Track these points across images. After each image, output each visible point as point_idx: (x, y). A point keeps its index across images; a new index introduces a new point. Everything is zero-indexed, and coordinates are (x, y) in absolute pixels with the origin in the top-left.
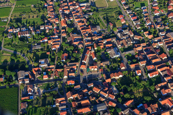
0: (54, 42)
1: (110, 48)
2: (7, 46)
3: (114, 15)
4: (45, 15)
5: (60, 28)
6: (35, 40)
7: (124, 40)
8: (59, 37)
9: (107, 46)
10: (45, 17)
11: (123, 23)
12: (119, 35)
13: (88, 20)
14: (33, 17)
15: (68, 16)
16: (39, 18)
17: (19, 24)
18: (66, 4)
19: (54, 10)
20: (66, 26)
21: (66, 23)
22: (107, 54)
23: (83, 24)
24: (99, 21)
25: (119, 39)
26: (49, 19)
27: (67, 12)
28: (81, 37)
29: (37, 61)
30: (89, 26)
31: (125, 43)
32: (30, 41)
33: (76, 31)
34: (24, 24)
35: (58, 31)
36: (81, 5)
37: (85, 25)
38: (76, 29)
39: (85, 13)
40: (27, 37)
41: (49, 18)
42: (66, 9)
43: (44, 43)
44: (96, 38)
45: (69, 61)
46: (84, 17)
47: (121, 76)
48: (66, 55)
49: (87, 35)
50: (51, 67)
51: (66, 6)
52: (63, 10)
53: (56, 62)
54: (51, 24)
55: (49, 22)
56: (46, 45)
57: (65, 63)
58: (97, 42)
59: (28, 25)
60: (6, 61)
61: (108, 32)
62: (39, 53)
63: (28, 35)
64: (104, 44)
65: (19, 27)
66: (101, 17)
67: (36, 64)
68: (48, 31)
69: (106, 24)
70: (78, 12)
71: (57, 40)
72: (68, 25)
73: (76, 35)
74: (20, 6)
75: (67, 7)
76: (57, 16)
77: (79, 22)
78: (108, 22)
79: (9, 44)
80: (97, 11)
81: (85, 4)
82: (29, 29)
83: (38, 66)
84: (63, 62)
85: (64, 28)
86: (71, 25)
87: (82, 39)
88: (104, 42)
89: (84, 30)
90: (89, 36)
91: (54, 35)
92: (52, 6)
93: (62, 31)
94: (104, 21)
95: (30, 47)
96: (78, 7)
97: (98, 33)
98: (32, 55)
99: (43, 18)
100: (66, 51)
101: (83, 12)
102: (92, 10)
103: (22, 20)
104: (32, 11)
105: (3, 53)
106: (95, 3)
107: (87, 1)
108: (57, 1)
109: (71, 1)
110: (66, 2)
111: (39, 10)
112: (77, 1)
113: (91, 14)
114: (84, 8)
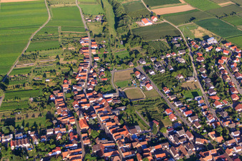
0: (72, 154)
1: (162, 160)
3: (157, 109)
4: (52, 112)
5: (79, 131)
6: (40, 153)
7: (181, 146)
8: (79, 146)
9: (157, 156)
10: (53, 116)
11: (173, 120)
12: (171, 138)
13: (120, 117)
14: (33, 116)
15: (89, 112)
16: (43, 117)
17: (12, 128)
18: (83, 95)
19: (66, 105)
20: (87, 127)
21: (88, 124)
23: (114, 124)
24: (136, 119)
25: (171, 145)
26: (59, 119)
27: (86, 107)
28: (114, 144)
30: (125, 127)
31: (184, 151)
32: (31, 155)
33: (104, 135)
34: (20, 128)
35: (76, 136)
36: (106, 96)
37: (117, 125)
38: (103, 132)
39: (114, 108)
40: (25, 148)
41: (60, 116)
42: (84, 103)
43: (55, 156)
44: (139, 145)
46: (114, 114)
49: (123, 140)
51: (83, 98)
52: (80, 104)
54: (64, 126)
55: (59, 123)
56: (59, 160)
58: (142, 152)
59: (26, 129)
61: (153, 134)
63: (27, 145)
64: (153, 154)
65: (11, 132)
66: (139, 113)
68: (60, 137)
69: (148, 124)
70: (103, 106)
71: (76, 151)
72: (91, 126)
73: (106, 141)
74: (12, 100)
75: (85, 100)
76: (71, 114)
77: (107, 121)
78: (151, 120)
80: (131, 104)
81: (112, 95)
82: (29, 136)
85: (84, 131)
86: (95, 126)
87: (115, 148)
88: (152, 151)
89: (118, 133)
90: (126, 143)
91: (70, 142)
92: (62, 99)
93: (83, 135)
94: (144, 119)
96: (101, 98)
97: (139, 138)
99: (50, 117)
101: (110, 106)
102: (124, 103)
103: (16, 121)
104: (30, 108)
106: (124, 93)
107: (113, 91)
108: (69, 91)
109: (88, 92)
110: (82, 92)
111: (42, 105)
112: (99, 91)
113: (123, 109)
114: (110, 101)
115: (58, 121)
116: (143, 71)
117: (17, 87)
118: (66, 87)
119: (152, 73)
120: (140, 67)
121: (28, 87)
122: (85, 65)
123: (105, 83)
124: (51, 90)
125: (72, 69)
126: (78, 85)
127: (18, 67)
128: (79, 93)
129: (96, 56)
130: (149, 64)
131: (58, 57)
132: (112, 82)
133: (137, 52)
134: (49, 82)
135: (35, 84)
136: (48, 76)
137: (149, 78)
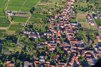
0: (52, 45)
1: (89, 57)
2: (20, 42)
3: (93, 35)
4: (48, 26)
5: (57, 36)
6: (39, 42)
7: (99, 54)
8: (55, 43)
9: (87, 55)
10: (48, 28)
11: (99, 41)
12: (96, 49)
13: (75, 35)
14: (40, 26)
15: (63, 30)
16: (44, 28)
17: (31, 29)
18: (62, 22)
19: (54, 24)
20: (61, 36)
21: (61, 34)
22: (87, 61)
23: (72, 37)
24: (82, 37)
25: (95, 52)
26: (50, 29)
27: (62, 27)
28: (70, 46)
29: (38, 56)
30: (76, 39)
31: (100, 56)
32: (36, 41)
33: (67, 41)
34: (34, 30)
35: (55, 38)
36: (72, 24)
37: (73, 38)
38: (67, 39)
40: (34, 38)
41: (51, 28)
43: (45, 44)
44: (80, 48)
45: (60, 61)
46: (73, 33)
48: (58, 56)
49: (74, 45)
50: (47, 62)
51: (62, 23)
52: (60, 25)
53: (51, 60)
54: (51, 33)
56: (46, 46)
57: (57, 62)
58: (81, 51)
59: (36, 31)
60: (18, 52)
61: (88, 45)
62: (41, 51)
64: (85, 54)
65: (30, 31)
66: (84, 35)
67: (37, 59)
68: (48, 37)
69: (87, 40)
70: (69, 28)
71: (53, 44)
72: (62, 36)
73: (67, 43)
74: (34, 18)
75: (62, 24)
76: (55, 29)
77: (69, 35)
78: (89, 39)
79: (22, 41)
80: (82, 30)
81: (75, 24)
82: (37, 34)
83: (38, 60)
84: (55, 61)
85: (59, 37)
86: (64, 36)
87: (70, 47)
88: (86, 52)
89: (73, 41)
90: (75, 46)
91: (52, 40)
92: (53, 22)
93: (58, 39)
94: (86, 38)
95: (35, 45)
96: (70, 25)
97: (81, 45)
98: (35, 51)
99: (47, 28)
101: (73, 29)
102: (79, 29)
103: (33, 27)
104: (40, 22)
105: (17, 46)
106: (81, 24)
107: (76, 23)
108: (57, 19)
109: (65, 21)
110: (62, 20)
111: (45, 23)
112: (69, 21)
113: (78, 31)
114: (73, 27)
115: (49, 30)
116: (92, 16)
117: (37, 13)
118: (56, 17)
119: (96, 18)
120: (91, 14)
121: (41, 14)
122: (67, 8)
123: (73, 18)
124: (50, 17)
125: (60, 10)
126: (61, 17)
127: (39, 4)
129: (73, 5)
130: (95, 13)
131: (56, 3)
132: (76, 18)
133: (92, 7)
134: (50, 13)
135: (44, 13)
136: (50, 10)
137: (94, 20)
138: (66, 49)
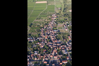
0: (42, 44)
1: (63, 49)
3: (67, 36)
4: (40, 33)
5: (45, 39)
6: (34, 43)
8: (44, 43)
11: (70, 39)
12: (68, 44)
13: (56, 37)
14: (36, 34)
15: (49, 35)
16: (38, 34)
17: (30, 36)
19: (44, 32)
21: (47, 37)
22: (62, 52)
23: (54, 38)
24: (60, 38)
25: (67, 46)
27: (48, 33)
29: (34, 51)
30: (56, 40)
31: (70, 48)
32: (32, 43)
33: (51, 41)
36: (54, 31)
39: (55, 34)
42: (48, 32)
43: (38, 44)
45: (46, 53)
47: (66, 62)
48: (45, 50)
49: (55, 43)
50: (38, 55)
52: (47, 32)
53: (41, 53)
54: (42, 37)
55: (41, 36)
56: (38, 45)
57: (44, 54)
58: (59, 46)
59: (33, 37)
61: (63, 42)
62: (35, 49)
63: (32, 41)
64: (61, 48)
65: (29, 37)
66: (61, 36)
67: (33, 53)
68: (40, 40)
69: (63, 39)
70: (53, 33)
74: (32, 29)
76: (44, 35)
77: (52, 37)
80: (60, 34)
81: (56, 31)
82: (33, 39)
83: (34, 54)
84: (44, 53)
85: (46, 39)
86: (49, 38)
87: (53, 45)
89: (54, 41)
91: (42, 42)
95: (32, 45)
97: (59, 43)
98: (32, 49)
99: (39, 35)
100: (46, 49)
102: (58, 33)
104: (35, 32)
106: (60, 30)
107: (57, 30)
108: (45, 29)
109: (50, 29)
111: (38, 32)
112: (53, 29)
113: (58, 35)
114: (55, 32)
117: (34, 26)
118: (45, 27)
119: (68, 26)
120: (66, 24)
121: (36, 27)
122: (52, 22)
123: (55, 27)
124: (41, 28)
125: (48, 23)
126: (48, 27)
127: (35, 21)
128: (48, 29)
129: (55, 20)
130: (68, 23)
131: (45, 19)
132: (57, 27)
133: (66, 19)
134: (41, 26)
135: (38, 26)
136: (41, 24)
137: (67, 27)
138: (50, 46)
